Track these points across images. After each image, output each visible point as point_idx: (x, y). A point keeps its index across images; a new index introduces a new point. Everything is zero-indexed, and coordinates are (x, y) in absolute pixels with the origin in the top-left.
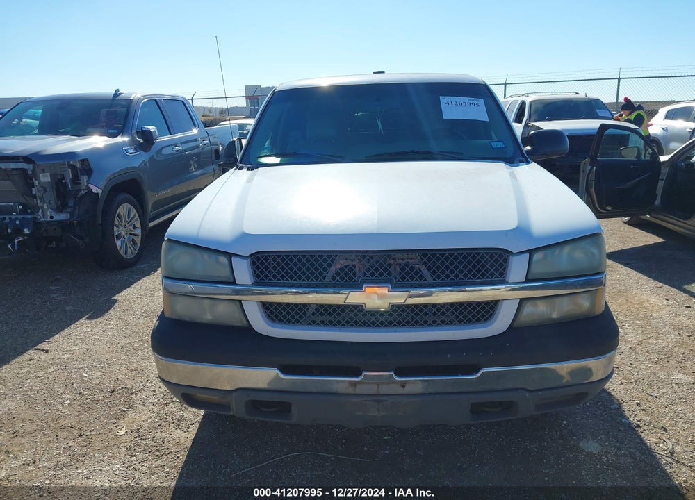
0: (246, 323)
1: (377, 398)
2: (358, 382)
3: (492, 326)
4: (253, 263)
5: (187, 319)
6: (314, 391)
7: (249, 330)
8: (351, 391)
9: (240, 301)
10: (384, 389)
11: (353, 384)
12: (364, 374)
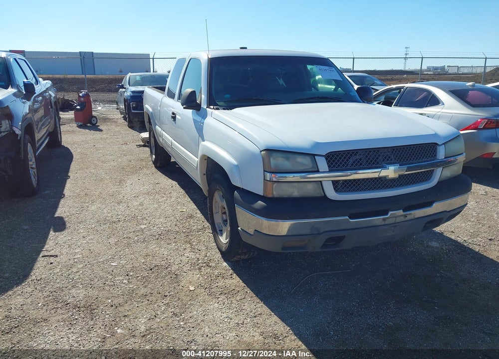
0: (323, 194)
1: (394, 225)
2: (386, 218)
3: (433, 182)
4: (326, 159)
5: (285, 196)
6: (365, 226)
7: (325, 197)
8: (383, 223)
9: (321, 181)
10: (398, 220)
11: (384, 220)
12: (390, 213)
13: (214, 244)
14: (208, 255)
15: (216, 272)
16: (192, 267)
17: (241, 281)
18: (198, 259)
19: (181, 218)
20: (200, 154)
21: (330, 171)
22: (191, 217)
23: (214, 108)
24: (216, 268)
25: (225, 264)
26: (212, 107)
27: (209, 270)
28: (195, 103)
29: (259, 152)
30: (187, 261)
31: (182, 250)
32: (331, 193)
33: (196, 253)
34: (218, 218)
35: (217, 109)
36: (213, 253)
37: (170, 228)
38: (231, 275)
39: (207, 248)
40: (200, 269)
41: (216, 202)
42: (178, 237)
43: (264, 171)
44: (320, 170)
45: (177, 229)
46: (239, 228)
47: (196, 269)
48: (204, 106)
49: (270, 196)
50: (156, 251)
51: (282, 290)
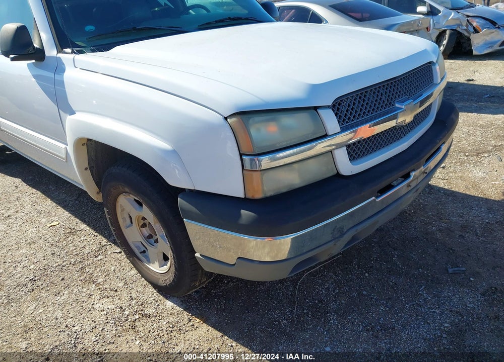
0: (335, 171)
1: (416, 188)
2: (410, 182)
4: (335, 111)
7: (338, 175)
8: (407, 190)
9: (331, 152)
10: (419, 180)
11: (409, 185)
12: (413, 174)
13: (134, 271)
14: (134, 296)
15: (164, 323)
16: (119, 328)
17: (211, 329)
18: (121, 308)
19: (57, 239)
20: (70, 139)
21: (343, 130)
22: (72, 232)
23: (73, 52)
24: (158, 316)
25: (169, 304)
26: (69, 50)
27: (149, 324)
28: (32, 47)
29: (223, 121)
30: (103, 318)
31: (85, 299)
32: (347, 167)
33: (113, 297)
34: (134, 235)
35: (80, 52)
36: (140, 289)
37: (46, 262)
38: (190, 321)
39: (126, 284)
40: (133, 327)
41: (123, 210)
42: (66, 275)
43: (241, 155)
44: (330, 133)
45: (59, 261)
46: (197, 255)
47: (127, 330)
48: (51, 51)
49: (259, 196)
50: (40, 315)
51: (280, 323)
